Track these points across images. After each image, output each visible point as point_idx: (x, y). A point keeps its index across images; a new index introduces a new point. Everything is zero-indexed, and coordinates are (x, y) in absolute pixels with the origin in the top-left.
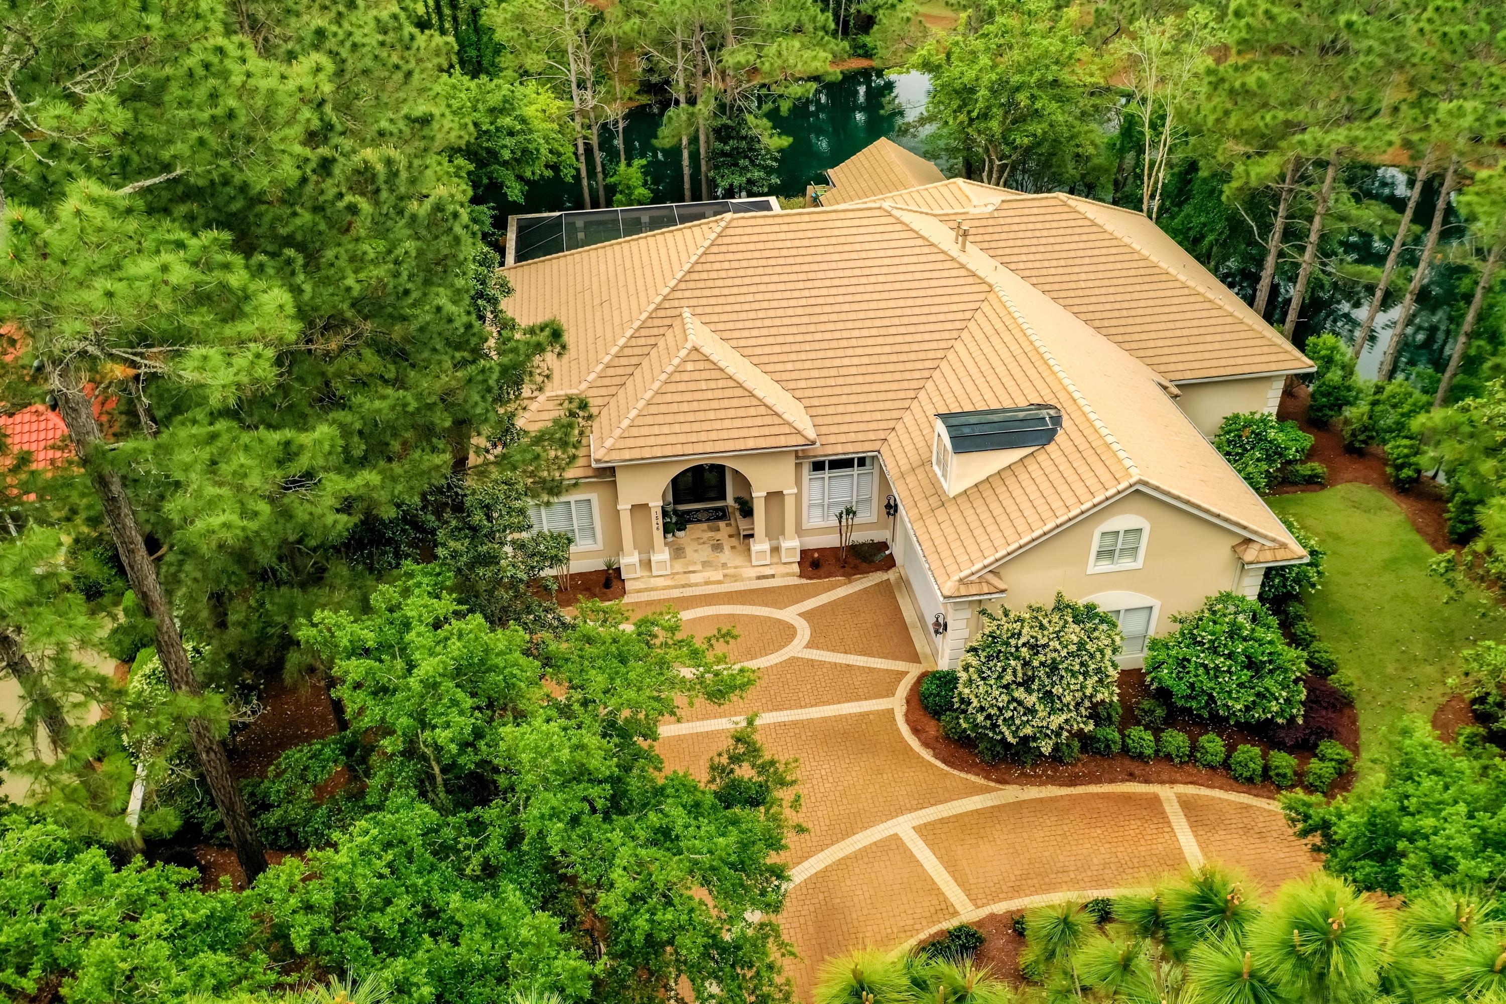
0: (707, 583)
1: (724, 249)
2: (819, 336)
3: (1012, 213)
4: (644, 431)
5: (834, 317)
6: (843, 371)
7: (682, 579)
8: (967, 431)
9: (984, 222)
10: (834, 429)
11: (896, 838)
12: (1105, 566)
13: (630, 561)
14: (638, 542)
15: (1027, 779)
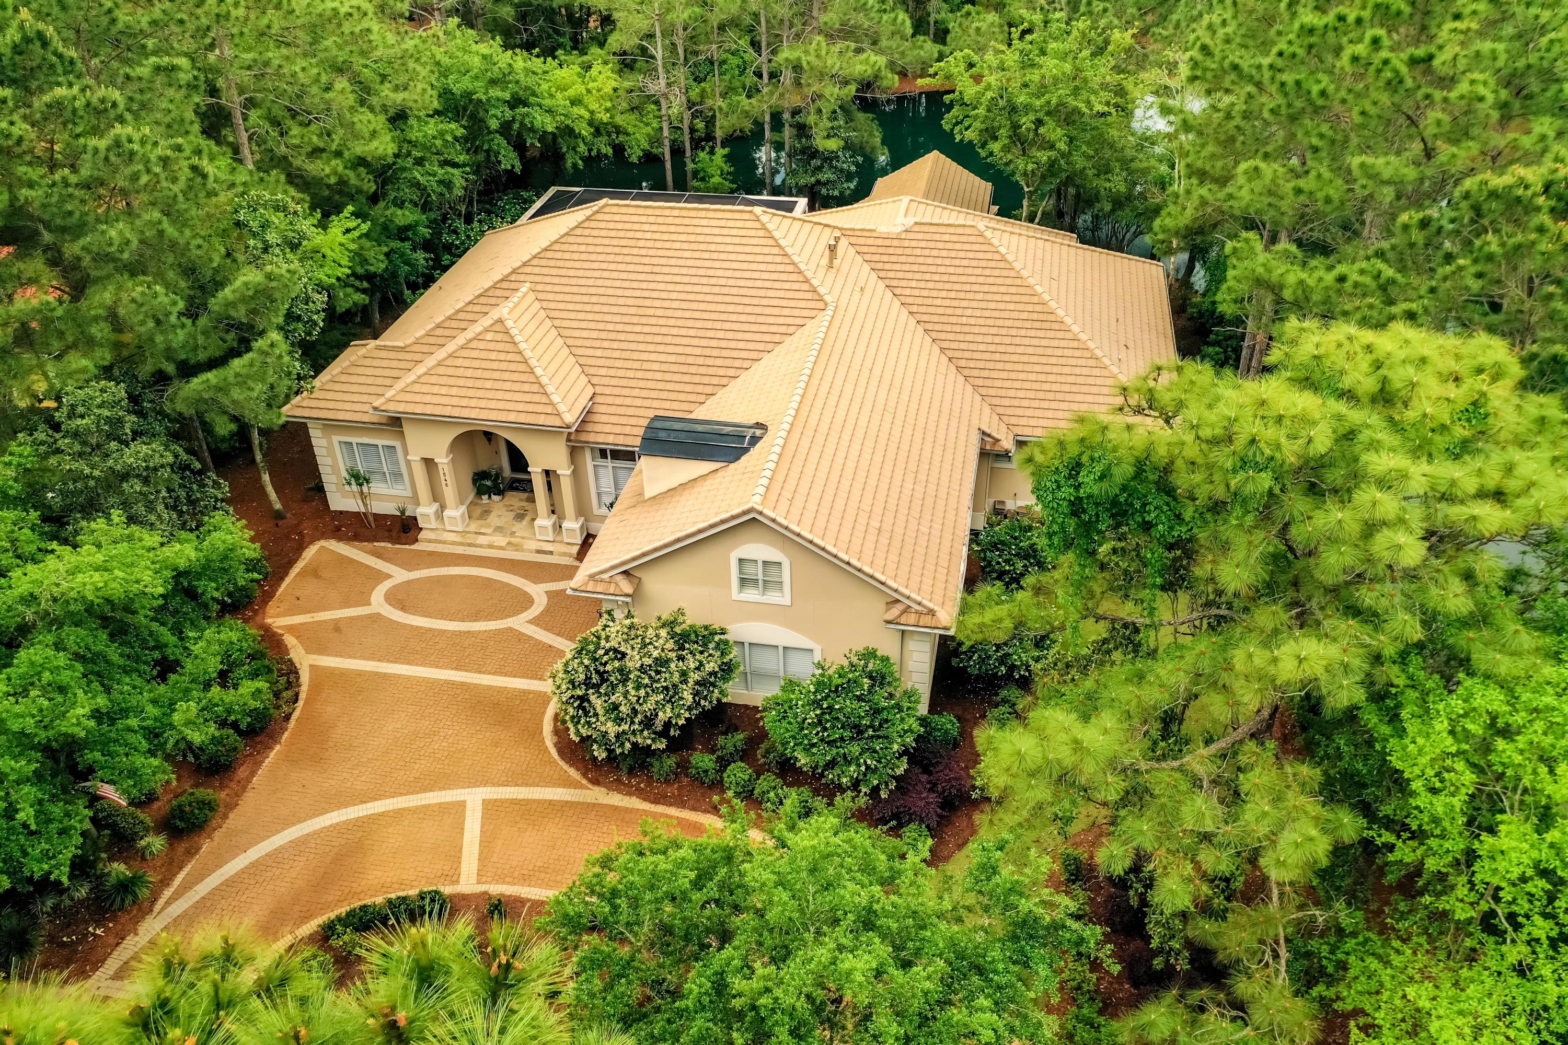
0: (490, 546)
1: (586, 232)
2: (638, 329)
3: (920, 236)
4: (425, 389)
5: (660, 312)
6: (646, 366)
7: (470, 539)
8: (662, 435)
9: (888, 242)
10: (614, 419)
11: (462, 805)
12: (751, 595)
13: (425, 511)
14: (436, 496)
15: (618, 786)
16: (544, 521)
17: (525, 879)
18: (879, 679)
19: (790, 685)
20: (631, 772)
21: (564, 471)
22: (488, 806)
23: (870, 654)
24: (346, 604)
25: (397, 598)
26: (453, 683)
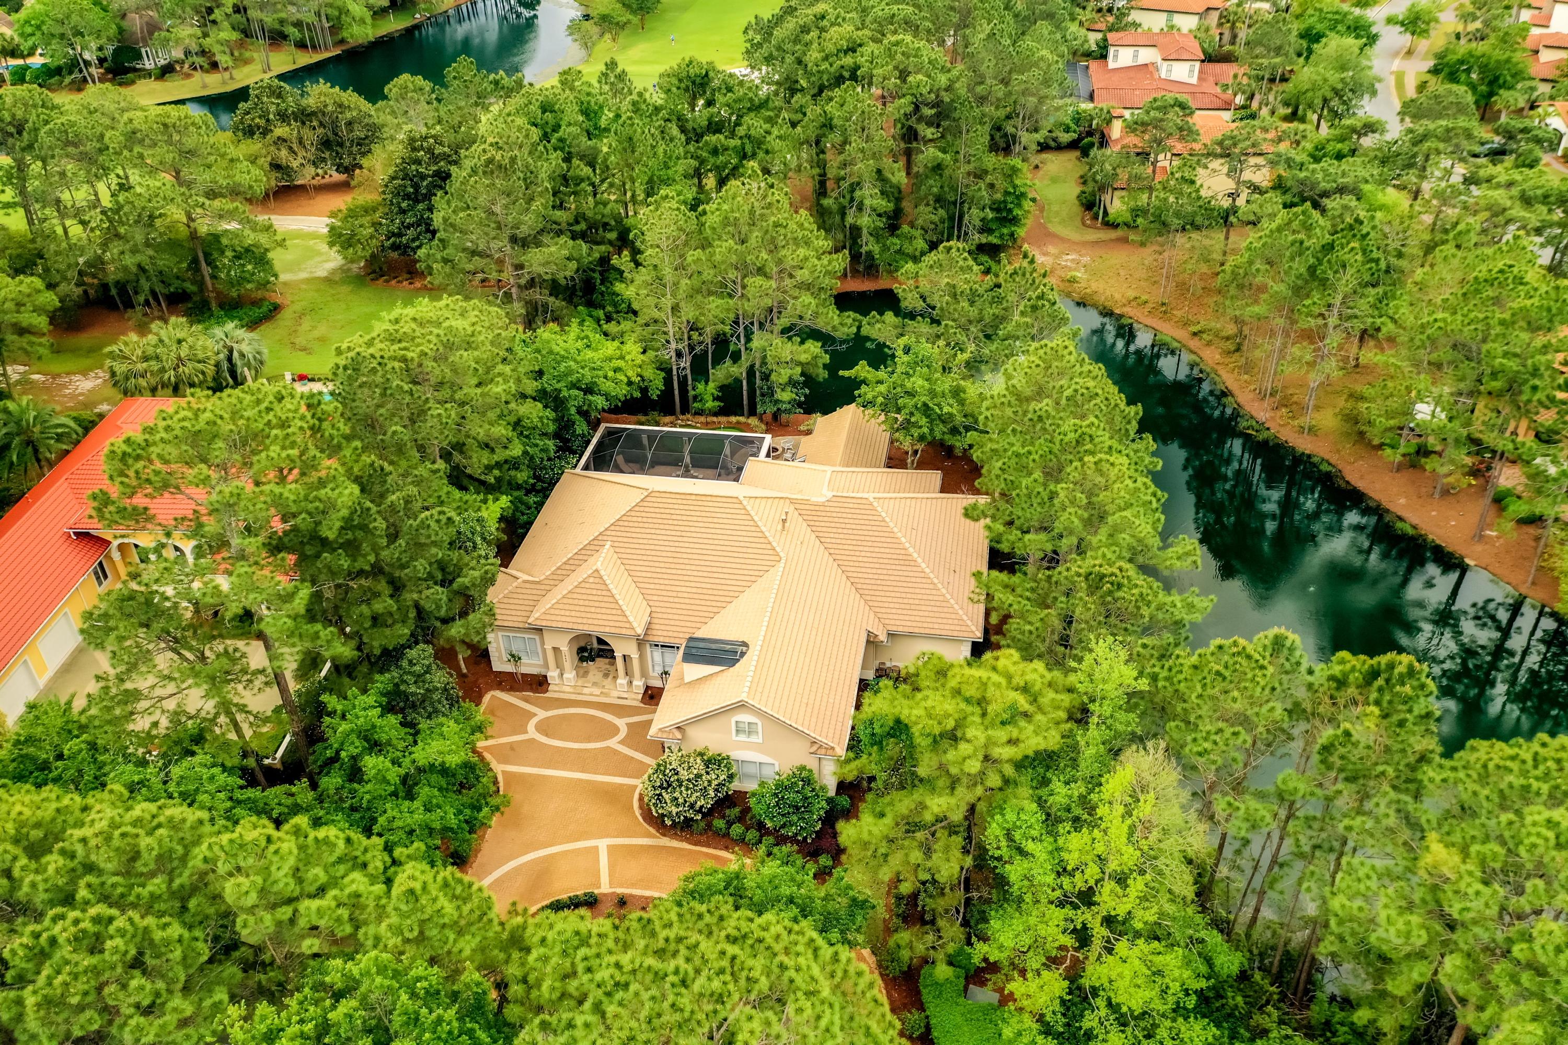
0: (591, 695)
1: (642, 509)
3: (836, 504)
8: (694, 651)
9: (817, 508)
10: (663, 628)
11: (596, 848)
12: (742, 738)
13: (553, 674)
14: (559, 665)
15: (675, 836)
16: (622, 681)
17: (633, 885)
18: (808, 781)
19: (762, 784)
20: (682, 829)
21: (635, 655)
22: (611, 849)
23: (802, 768)
24: (514, 733)
25: (543, 728)
26: (580, 780)
